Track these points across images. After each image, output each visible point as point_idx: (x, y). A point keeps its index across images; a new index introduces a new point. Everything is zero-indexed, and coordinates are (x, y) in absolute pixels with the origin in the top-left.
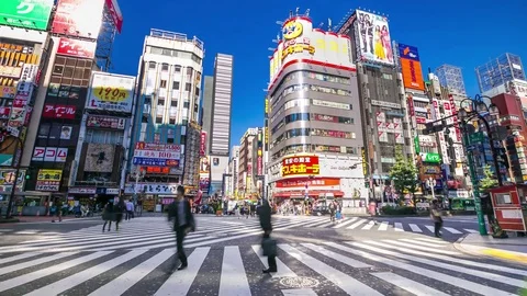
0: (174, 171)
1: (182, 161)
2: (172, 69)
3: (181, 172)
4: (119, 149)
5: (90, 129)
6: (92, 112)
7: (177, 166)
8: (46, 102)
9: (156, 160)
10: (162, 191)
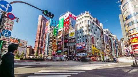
0: (84, 49)
1: (86, 46)
2: (81, 23)
3: (87, 49)
4: (74, 46)
5: (70, 43)
6: (70, 39)
7: (85, 48)
8: (65, 40)
9: (80, 47)
10: (83, 55)
